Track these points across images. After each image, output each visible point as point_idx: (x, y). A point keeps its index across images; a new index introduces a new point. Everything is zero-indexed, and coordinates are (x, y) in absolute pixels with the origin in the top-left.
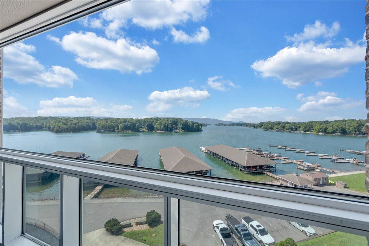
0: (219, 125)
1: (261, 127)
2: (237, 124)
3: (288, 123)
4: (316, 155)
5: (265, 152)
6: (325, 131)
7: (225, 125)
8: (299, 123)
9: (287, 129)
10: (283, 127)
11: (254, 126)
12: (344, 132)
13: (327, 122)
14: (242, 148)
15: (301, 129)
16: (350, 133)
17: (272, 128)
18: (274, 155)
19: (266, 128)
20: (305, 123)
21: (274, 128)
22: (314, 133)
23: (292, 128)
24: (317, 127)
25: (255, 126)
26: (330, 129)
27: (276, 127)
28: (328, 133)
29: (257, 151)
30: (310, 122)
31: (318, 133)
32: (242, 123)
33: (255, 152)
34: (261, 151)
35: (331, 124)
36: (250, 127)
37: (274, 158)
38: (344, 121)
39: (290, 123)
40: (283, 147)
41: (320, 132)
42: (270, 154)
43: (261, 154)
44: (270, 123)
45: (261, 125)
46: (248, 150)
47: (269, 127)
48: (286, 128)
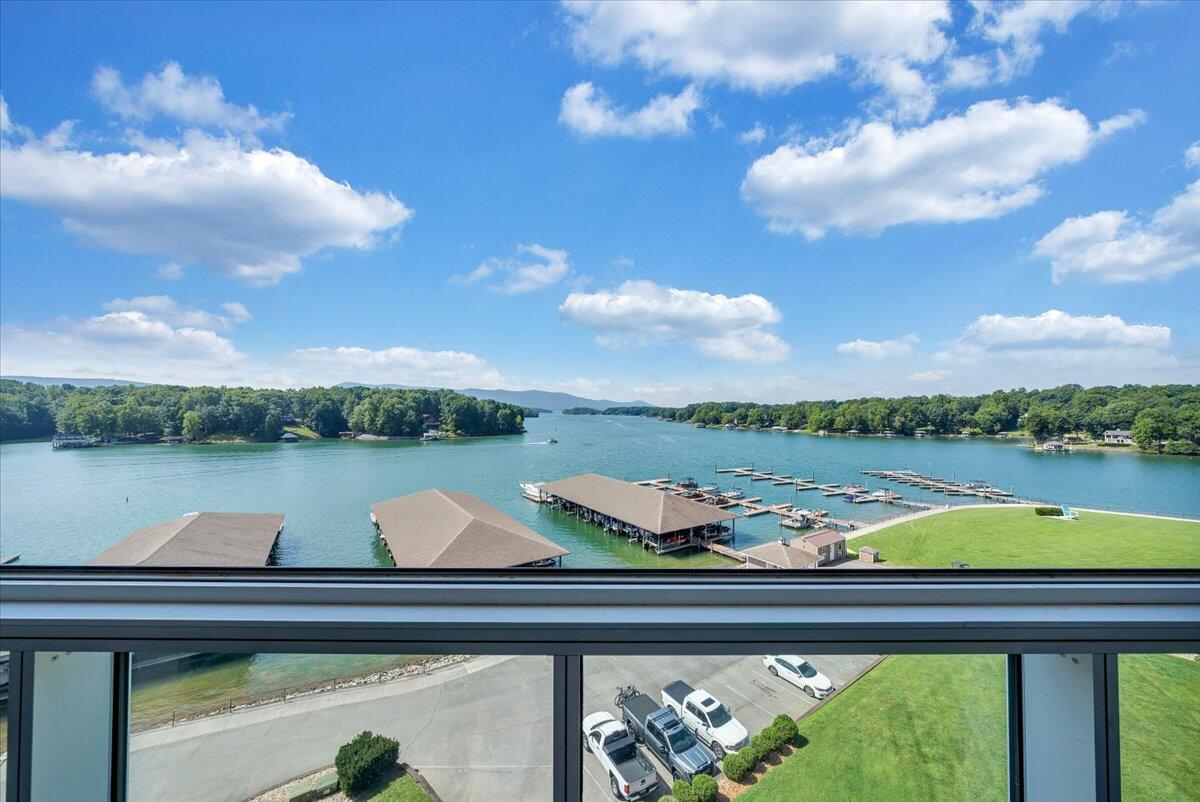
0: (577, 411)
1: (690, 417)
2: (628, 409)
3: (753, 406)
4: (817, 488)
5: (706, 489)
6: (829, 426)
7: (594, 412)
8: (777, 405)
9: (751, 423)
10: (743, 418)
11: (672, 415)
12: (865, 429)
13: (834, 404)
14: (648, 481)
15: (782, 422)
16: (876, 431)
17: (717, 421)
18: (726, 495)
19: (703, 421)
20: (790, 407)
21: (724, 420)
22: (808, 431)
23: (762, 421)
24: (814, 417)
25: (675, 413)
26: (839, 422)
27: (726, 416)
28: (835, 431)
29: (684, 486)
30: (800, 404)
31: (816, 431)
32: (641, 406)
33: (682, 490)
34: (696, 486)
35: (841, 409)
36: (664, 417)
37: (728, 502)
38: (865, 401)
39: (759, 407)
40: (746, 473)
41: (820, 428)
42: (717, 492)
43: (696, 496)
44: (712, 406)
45: (689, 413)
46: (663, 486)
47: (709, 416)
48: (749, 419)
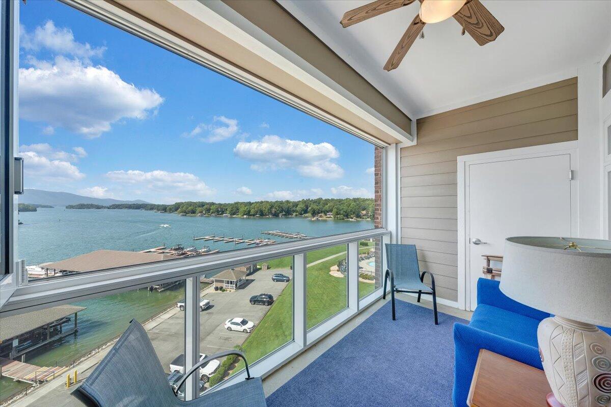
0: (82, 206)
1: (176, 210)
2: (130, 205)
3: (213, 204)
4: (244, 242)
5: (188, 249)
6: (248, 213)
7: (98, 207)
8: (225, 204)
9: (212, 213)
10: (208, 210)
11: (164, 209)
12: (262, 214)
13: (250, 203)
14: (149, 250)
15: (228, 212)
16: (266, 215)
17: (193, 212)
18: (200, 251)
19: (185, 212)
20: (232, 204)
21: (197, 211)
22: (240, 216)
23: (218, 211)
24: (242, 209)
25: (166, 208)
26: (252, 212)
27: (199, 209)
28: (251, 215)
29: (175, 250)
30: (236, 203)
31: (243, 216)
32: (141, 203)
33: (173, 252)
34: (182, 249)
35: (253, 205)
36: (158, 210)
38: (262, 202)
39: (216, 204)
40: (211, 238)
41: (244, 214)
42: (195, 250)
43: (183, 254)
44: (190, 204)
45: (176, 208)
46: (161, 251)
47: (189, 209)
48: (211, 211)
